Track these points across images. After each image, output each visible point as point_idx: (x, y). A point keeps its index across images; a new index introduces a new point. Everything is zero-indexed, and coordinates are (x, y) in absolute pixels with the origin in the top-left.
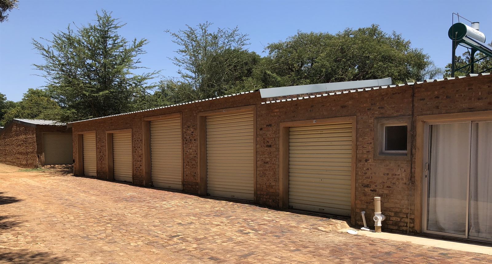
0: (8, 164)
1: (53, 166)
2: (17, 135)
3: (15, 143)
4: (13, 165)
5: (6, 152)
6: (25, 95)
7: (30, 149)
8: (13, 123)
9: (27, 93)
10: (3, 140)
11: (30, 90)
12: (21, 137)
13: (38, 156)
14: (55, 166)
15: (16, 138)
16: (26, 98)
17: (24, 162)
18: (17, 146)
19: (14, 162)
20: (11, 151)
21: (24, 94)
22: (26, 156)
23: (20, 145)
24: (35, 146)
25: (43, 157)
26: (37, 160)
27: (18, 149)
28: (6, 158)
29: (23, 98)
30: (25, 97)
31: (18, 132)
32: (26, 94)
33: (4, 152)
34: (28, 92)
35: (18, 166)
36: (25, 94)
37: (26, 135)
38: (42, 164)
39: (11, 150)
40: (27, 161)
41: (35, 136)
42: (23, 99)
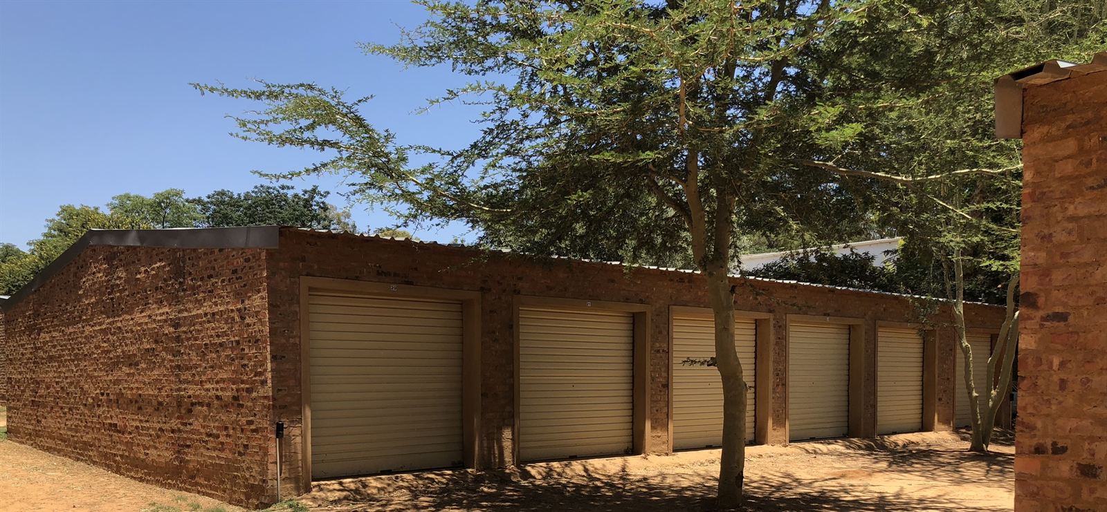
0: (48, 449)
1: (353, 486)
2: (113, 310)
3: (97, 347)
4: (78, 459)
5: (42, 392)
6: (51, 224)
7: (210, 380)
8: (89, 252)
9: (57, 218)
10: (25, 337)
11: (64, 210)
12: (140, 317)
13: (279, 430)
14: (365, 486)
15: (101, 324)
16: (55, 230)
17: (162, 454)
18: (115, 365)
19: (87, 445)
20: (72, 389)
21: (47, 220)
22: (174, 423)
23: (131, 361)
24: (262, 364)
25: (301, 435)
26: (274, 449)
27: (117, 382)
28: (39, 422)
29: (46, 230)
30: (50, 228)
31: (120, 291)
32: (53, 220)
33: (28, 393)
34: (58, 215)
35: (109, 467)
36: (51, 221)
37: (178, 302)
38: (296, 480)
39: (71, 383)
40: (181, 447)
41: (258, 301)
42: (45, 235)
